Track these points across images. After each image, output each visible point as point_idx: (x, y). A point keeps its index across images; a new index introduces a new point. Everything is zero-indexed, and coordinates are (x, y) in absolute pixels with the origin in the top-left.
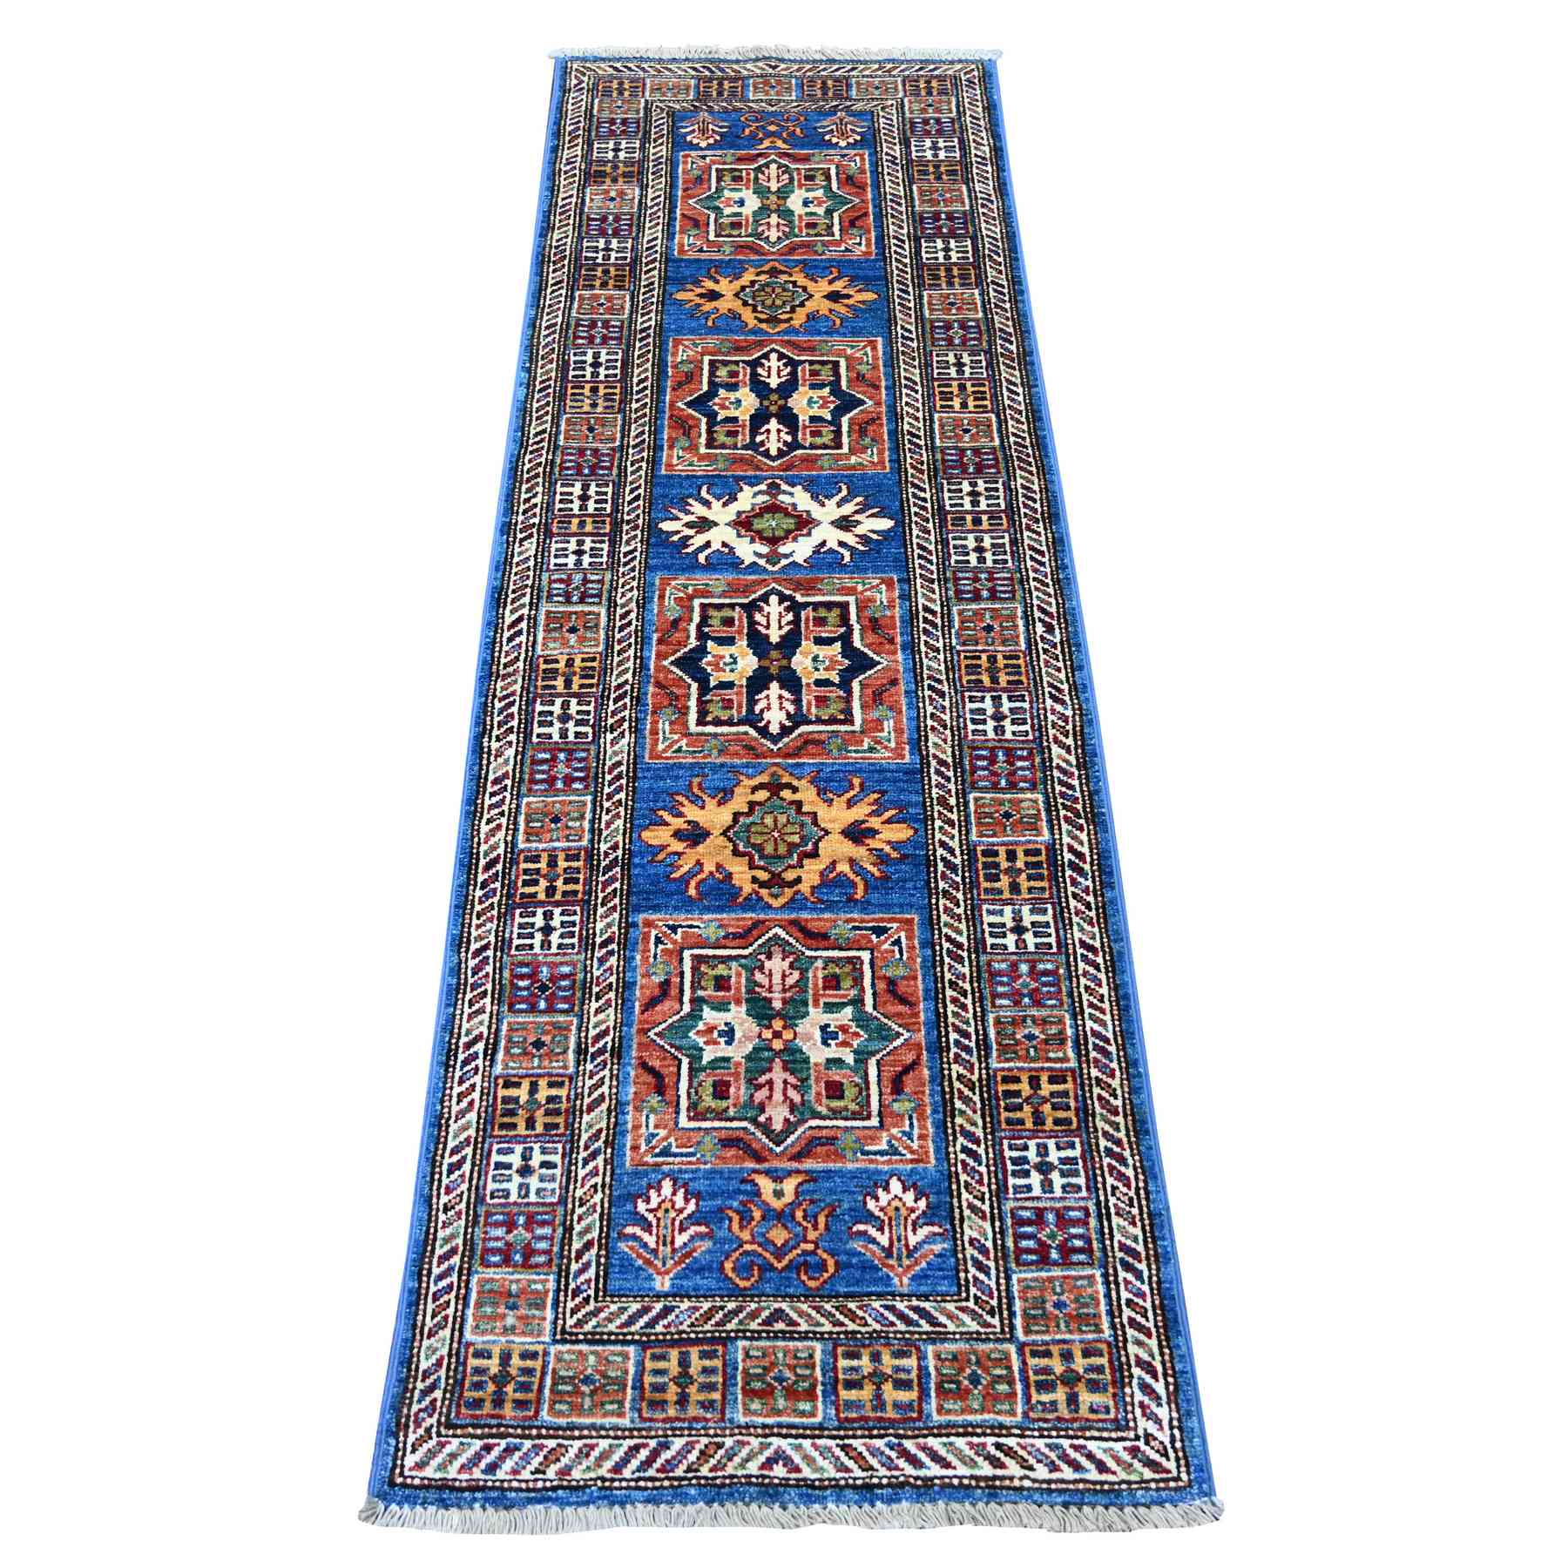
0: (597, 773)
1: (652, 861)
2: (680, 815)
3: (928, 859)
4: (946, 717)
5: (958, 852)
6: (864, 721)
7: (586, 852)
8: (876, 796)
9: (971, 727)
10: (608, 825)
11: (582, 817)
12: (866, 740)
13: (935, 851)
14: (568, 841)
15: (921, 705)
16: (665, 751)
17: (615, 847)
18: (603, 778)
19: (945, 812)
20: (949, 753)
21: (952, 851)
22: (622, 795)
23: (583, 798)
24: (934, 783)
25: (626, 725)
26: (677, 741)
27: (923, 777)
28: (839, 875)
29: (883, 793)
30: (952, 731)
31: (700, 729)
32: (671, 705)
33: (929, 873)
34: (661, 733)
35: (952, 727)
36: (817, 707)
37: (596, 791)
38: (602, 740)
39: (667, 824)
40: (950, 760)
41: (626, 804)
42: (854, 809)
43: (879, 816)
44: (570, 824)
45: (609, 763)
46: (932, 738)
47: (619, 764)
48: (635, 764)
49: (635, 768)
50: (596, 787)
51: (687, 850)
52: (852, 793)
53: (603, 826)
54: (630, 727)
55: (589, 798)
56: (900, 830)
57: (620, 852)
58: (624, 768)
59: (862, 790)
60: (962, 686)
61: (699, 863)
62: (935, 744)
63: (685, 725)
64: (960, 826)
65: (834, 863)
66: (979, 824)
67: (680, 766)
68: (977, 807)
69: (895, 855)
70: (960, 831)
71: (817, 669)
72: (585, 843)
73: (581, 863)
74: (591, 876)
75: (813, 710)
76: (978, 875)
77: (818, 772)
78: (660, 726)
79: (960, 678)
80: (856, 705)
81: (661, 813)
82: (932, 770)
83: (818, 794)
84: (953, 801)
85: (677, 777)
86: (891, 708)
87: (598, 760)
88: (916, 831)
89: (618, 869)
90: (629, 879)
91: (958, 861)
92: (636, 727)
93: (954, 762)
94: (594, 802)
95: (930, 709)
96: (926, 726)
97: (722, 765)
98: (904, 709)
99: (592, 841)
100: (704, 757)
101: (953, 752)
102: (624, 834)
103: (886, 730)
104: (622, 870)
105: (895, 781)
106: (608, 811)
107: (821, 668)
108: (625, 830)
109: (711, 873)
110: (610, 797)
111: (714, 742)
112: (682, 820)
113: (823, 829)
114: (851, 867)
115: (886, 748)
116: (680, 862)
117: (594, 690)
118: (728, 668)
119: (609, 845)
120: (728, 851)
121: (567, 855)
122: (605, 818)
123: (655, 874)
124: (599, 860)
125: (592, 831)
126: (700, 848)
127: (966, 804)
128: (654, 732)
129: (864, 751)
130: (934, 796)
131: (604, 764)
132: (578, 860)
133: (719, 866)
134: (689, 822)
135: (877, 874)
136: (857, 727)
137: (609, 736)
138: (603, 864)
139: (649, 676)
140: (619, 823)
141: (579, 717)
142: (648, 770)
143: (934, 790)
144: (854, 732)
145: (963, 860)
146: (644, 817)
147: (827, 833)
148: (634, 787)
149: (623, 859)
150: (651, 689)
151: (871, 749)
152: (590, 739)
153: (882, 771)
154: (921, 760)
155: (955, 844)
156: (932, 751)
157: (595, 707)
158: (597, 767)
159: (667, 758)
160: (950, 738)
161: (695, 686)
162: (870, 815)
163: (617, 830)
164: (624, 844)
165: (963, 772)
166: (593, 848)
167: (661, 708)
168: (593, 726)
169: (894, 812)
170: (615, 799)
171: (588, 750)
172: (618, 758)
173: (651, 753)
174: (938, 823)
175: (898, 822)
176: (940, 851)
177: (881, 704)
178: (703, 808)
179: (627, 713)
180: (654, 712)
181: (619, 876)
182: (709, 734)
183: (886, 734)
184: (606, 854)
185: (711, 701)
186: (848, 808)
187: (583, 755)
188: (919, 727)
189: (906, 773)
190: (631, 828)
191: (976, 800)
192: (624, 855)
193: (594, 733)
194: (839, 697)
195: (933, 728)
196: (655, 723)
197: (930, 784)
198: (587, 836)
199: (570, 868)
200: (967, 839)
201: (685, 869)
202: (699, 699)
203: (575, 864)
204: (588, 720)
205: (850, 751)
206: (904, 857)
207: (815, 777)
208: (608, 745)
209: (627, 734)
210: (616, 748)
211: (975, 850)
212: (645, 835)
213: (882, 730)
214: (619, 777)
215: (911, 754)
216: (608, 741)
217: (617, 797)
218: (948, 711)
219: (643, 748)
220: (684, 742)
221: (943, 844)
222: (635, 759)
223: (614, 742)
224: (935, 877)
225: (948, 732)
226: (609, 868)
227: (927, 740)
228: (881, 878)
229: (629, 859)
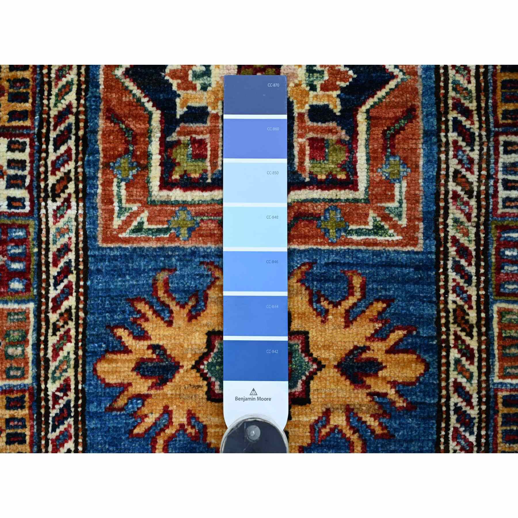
0: (39, 265)
1: (111, 409)
2: (143, 336)
3: (440, 411)
4: (473, 178)
5: (475, 401)
6: (371, 184)
7: (31, 395)
8: (380, 306)
9: (503, 194)
10: (57, 350)
11: (23, 341)
12: (372, 214)
13: (448, 398)
14: (9, 377)
15: (443, 157)
16: (121, 229)
17: (65, 388)
18: (48, 272)
19: (463, 335)
20: (472, 236)
21: (467, 398)
22: (71, 301)
23: (24, 307)
24: (451, 284)
25: (71, 187)
26: (137, 214)
27: (438, 275)
28: (332, 430)
29: (389, 301)
30: (479, 202)
31: (165, 193)
32: (127, 151)
33: (439, 429)
34: (116, 200)
35: (479, 192)
36: (312, 158)
37: (40, 295)
38: (43, 211)
39: (127, 351)
40: (472, 247)
41: (77, 317)
42: (354, 328)
43: (384, 339)
44: (11, 351)
45: (53, 248)
46: (454, 212)
47: (65, 249)
48: (85, 249)
49: (86, 256)
50: (39, 287)
51: (152, 392)
52: (352, 300)
53: (50, 354)
54: (77, 192)
55: (31, 306)
56: (406, 365)
57: (72, 395)
58: (71, 256)
59: (364, 296)
60: (497, 124)
61: (167, 412)
62: (456, 221)
63: (146, 188)
64: (480, 360)
65: (327, 413)
66: (503, 357)
67: (141, 253)
68: (502, 327)
69: (400, 403)
70: (479, 368)
71: (313, 88)
72: (28, 381)
73: (26, 411)
74: (39, 431)
75: (307, 163)
76: (496, 432)
77: (311, 265)
78: (115, 188)
79: (495, 106)
80: (361, 155)
81: (120, 332)
82: (450, 264)
83: (311, 302)
84: (472, 316)
85: (138, 272)
86: (405, 162)
87: (40, 242)
88: (427, 366)
89: (71, 421)
90: (84, 436)
91: (474, 413)
92: (84, 190)
93: (477, 250)
94: (38, 312)
95: (454, 164)
96: (447, 192)
97: (194, 253)
98: (421, 163)
99: (37, 378)
100: (171, 239)
101: (477, 234)
102: (76, 366)
103: (397, 197)
104: (76, 422)
105: (405, 281)
106: (56, 328)
107: (318, 84)
108: (76, 360)
109: (182, 426)
110: (57, 302)
111: (182, 215)
112: (145, 344)
113: (315, 360)
114: (348, 419)
115: (394, 226)
116: (145, 410)
117: (28, 123)
118: (198, 83)
119: (57, 384)
120: (202, 393)
121: (9, 400)
122: (52, 340)
123: (116, 429)
124: (47, 408)
125: (37, 362)
126: (168, 389)
127: (489, 320)
128: (108, 200)
129: (368, 232)
130: (451, 306)
131: (47, 250)
132: (22, 407)
133: (191, 415)
134: (154, 348)
135: (378, 431)
136: (360, 194)
137: (52, 206)
138: (53, 413)
139: (97, 98)
140: (70, 347)
141: (12, 172)
142: (102, 259)
143: (452, 297)
144: (356, 201)
145: (480, 412)
146: (99, 338)
147: (321, 367)
148: (85, 287)
149: (76, 406)
150: (101, 123)
151: (378, 229)
152: (27, 209)
153: (389, 264)
154: (438, 246)
155: (471, 388)
156: (452, 232)
157: (31, 155)
158: (39, 254)
159: (126, 241)
160: (474, 213)
161: (157, 115)
162: (371, 338)
163: (67, 358)
164: (77, 383)
165: (487, 267)
166: (39, 390)
167: (115, 158)
168: (30, 189)
169: (401, 333)
170: (63, 308)
171: (25, 227)
172: (64, 240)
173: (104, 233)
174: (454, 354)
175: (406, 351)
176: (455, 399)
177: (393, 155)
178: (170, 323)
179: (71, 165)
180: (106, 165)
181: (72, 431)
182: (176, 203)
183: (396, 204)
184: (56, 399)
185: (178, 143)
186: (347, 326)
187: (21, 233)
188: (438, 193)
189: (417, 268)
190: (84, 356)
191: (502, 313)
192: (77, 399)
193: (31, 201)
194: (340, 141)
195: (456, 196)
196: (108, 183)
197: (446, 287)
198: (31, 371)
199: (12, 419)
200: (487, 381)
201: (150, 421)
202: (162, 140)
203: (20, 413)
204: (23, 178)
205: (350, 232)
206: (411, 407)
207: (306, 273)
208: (51, 220)
209: (73, 204)
210: (61, 224)
211: (496, 396)
212: (102, 367)
213: (391, 199)
214: (65, 272)
215: (426, 237)
216: (51, 212)
217: (66, 305)
218: (476, 168)
219: (94, 223)
220: (144, 216)
221: (459, 388)
222: (85, 242)
223: (58, 214)
224: (446, 437)
225: (473, 202)
226: (60, 419)
227: (446, 216)
228: (382, 436)
229: (83, 405)
